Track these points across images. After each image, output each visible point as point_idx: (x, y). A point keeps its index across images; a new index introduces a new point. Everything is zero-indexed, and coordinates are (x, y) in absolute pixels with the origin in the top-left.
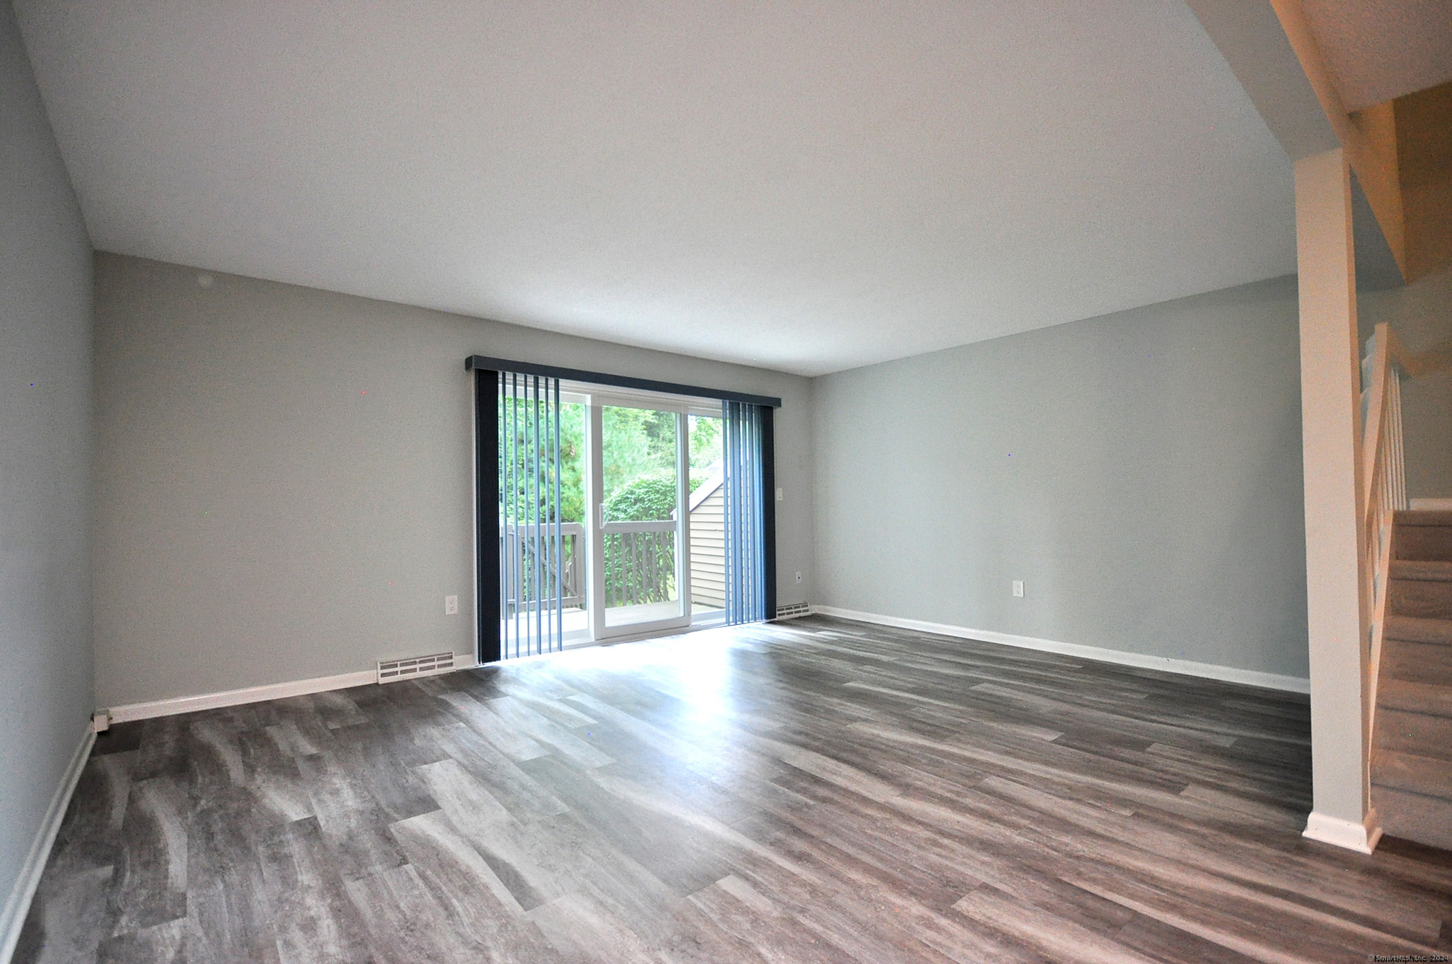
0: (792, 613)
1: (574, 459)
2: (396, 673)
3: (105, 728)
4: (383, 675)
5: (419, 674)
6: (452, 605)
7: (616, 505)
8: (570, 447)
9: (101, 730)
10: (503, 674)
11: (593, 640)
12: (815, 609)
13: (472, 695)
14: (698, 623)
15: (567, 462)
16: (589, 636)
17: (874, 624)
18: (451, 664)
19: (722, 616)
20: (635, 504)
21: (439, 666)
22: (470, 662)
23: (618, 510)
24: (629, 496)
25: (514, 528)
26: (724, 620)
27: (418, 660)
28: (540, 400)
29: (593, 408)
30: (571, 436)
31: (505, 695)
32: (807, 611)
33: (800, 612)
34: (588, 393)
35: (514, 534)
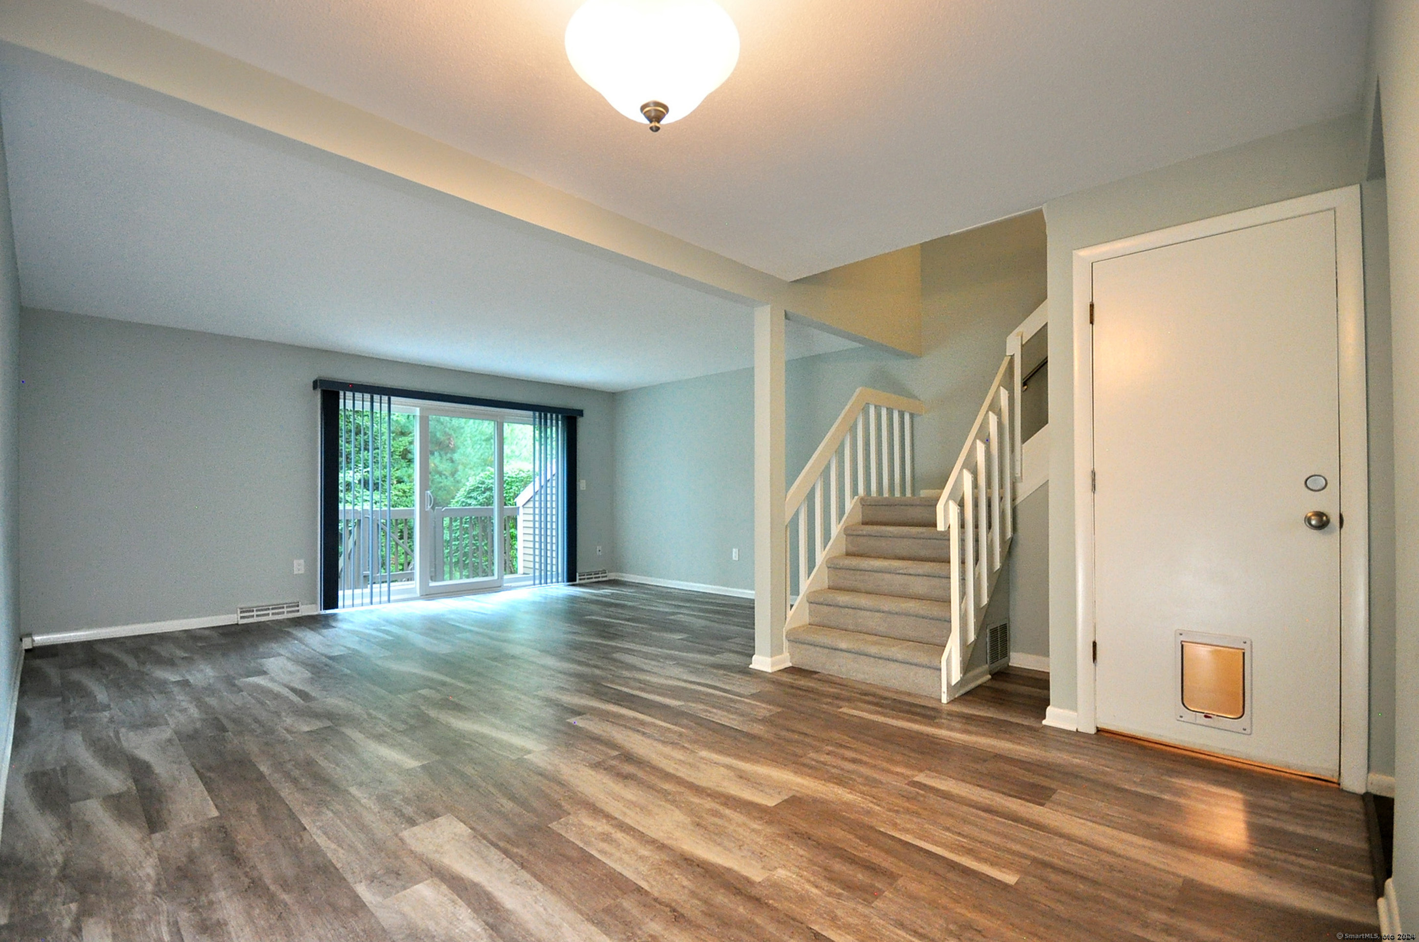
0: (592, 578)
1: (453, 451)
2: (253, 616)
3: (30, 647)
4: (242, 617)
5: (271, 618)
6: (299, 566)
7: (469, 493)
8: (449, 439)
9: (27, 648)
10: (340, 617)
11: (419, 595)
12: (612, 576)
13: (309, 628)
14: (509, 585)
15: (446, 454)
16: (415, 593)
17: (652, 585)
18: (298, 611)
19: (530, 580)
20: (484, 493)
21: (288, 612)
22: (316, 609)
23: (471, 497)
24: (480, 486)
25: (370, 512)
26: (532, 582)
27: (270, 607)
28: (374, 411)
29: (421, 417)
30: (449, 429)
31: (334, 627)
32: (606, 576)
33: (599, 577)
34: (416, 406)
35: (370, 517)
